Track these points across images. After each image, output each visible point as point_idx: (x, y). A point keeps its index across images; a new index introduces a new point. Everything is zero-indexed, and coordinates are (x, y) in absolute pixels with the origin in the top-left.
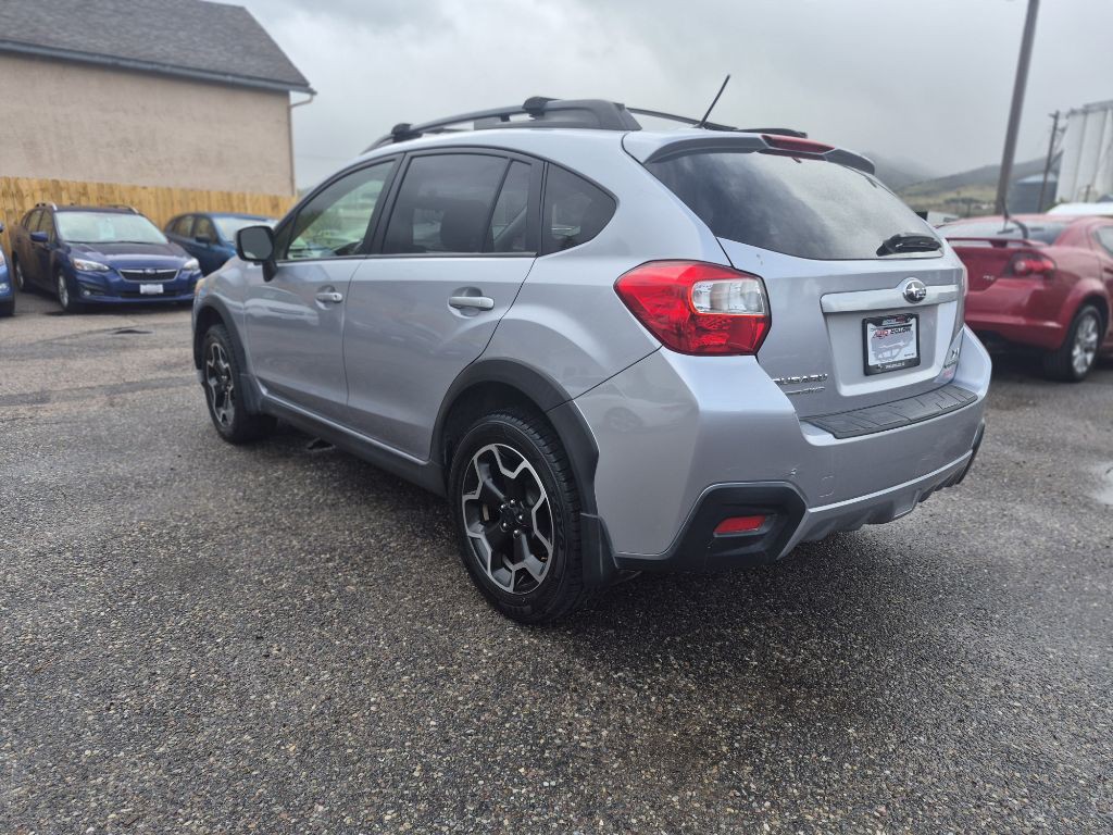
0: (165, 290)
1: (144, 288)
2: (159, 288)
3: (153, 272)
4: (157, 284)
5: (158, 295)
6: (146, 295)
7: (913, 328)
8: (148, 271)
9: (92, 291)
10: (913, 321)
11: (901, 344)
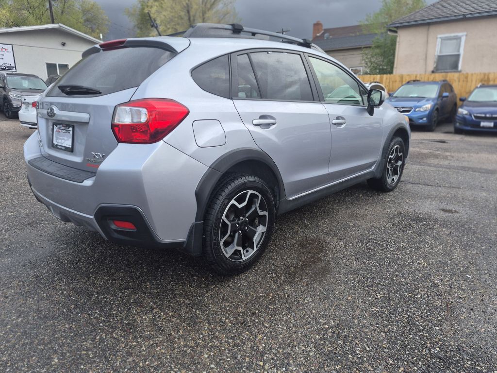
0: (494, 126)
1: (483, 124)
2: (492, 124)
3: (490, 116)
4: (490, 122)
5: (490, 128)
6: (484, 127)
7: (71, 132)
8: (488, 116)
9: (460, 123)
10: (71, 129)
11: (66, 138)
